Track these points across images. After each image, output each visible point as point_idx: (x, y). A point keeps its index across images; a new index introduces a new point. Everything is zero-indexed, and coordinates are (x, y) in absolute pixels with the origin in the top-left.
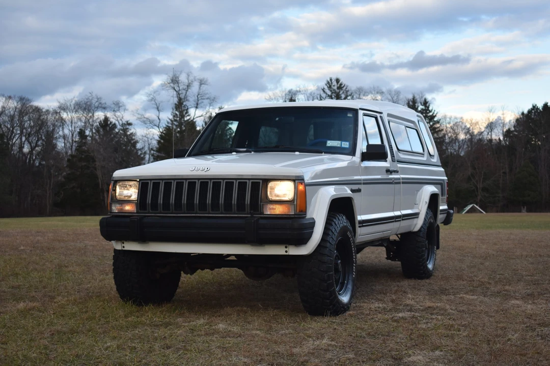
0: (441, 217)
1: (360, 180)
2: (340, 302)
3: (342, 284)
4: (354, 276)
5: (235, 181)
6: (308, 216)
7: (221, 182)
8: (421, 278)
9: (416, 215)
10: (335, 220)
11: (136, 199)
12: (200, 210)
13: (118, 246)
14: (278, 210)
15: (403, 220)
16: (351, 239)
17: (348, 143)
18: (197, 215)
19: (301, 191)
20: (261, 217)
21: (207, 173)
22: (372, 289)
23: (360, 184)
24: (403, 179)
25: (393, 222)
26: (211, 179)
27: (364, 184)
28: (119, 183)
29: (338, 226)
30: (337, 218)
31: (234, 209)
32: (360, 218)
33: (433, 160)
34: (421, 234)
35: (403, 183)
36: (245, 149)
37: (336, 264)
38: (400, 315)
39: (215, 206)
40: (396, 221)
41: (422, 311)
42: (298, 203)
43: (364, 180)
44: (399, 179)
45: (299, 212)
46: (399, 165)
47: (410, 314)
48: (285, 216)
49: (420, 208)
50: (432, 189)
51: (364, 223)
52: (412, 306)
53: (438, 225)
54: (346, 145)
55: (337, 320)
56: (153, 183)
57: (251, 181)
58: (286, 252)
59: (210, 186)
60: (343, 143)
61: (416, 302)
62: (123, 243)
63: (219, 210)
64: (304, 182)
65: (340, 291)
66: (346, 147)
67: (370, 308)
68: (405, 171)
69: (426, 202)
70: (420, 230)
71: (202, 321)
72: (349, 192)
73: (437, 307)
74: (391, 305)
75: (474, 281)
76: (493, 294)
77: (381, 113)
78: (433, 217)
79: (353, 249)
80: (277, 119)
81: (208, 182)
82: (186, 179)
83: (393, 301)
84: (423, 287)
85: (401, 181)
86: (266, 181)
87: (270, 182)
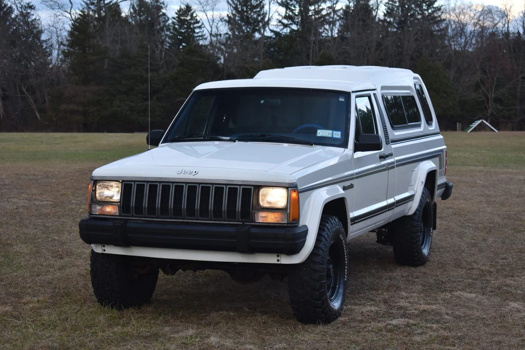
0: (438, 192)
1: (352, 175)
2: (331, 309)
3: (334, 289)
4: (345, 279)
5: (225, 186)
6: (301, 224)
7: (210, 187)
8: (415, 266)
9: (410, 198)
10: (327, 225)
11: (119, 201)
12: (187, 216)
13: (98, 249)
14: (271, 218)
15: (396, 206)
16: (344, 241)
17: (340, 133)
18: (184, 221)
19: (295, 200)
20: (253, 225)
21: (196, 177)
22: (362, 282)
23: (353, 179)
24: (397, 161)
25: (386, 211)
26: (199, 184)
27: (357, 178)
28: (99, 182)
29: (331, 231)
30: (329, 222)
31: (224, 216)
32: (352, 214)
33: (430, 129)
34: (416, 217)
35: (398, 166)
36: (228, 138)
37: (329, 269)
38: (394, 322)
39: (204, 211)
40: (389, 210)
41: (417, 316)
42: (291, 211)
43: (357, 174)
44: (393, 163)
45: (292, 221)
46: (394, 146)
47: (404, 321)
48: (277, 225)
49: (415, 189)
50: (429, 165)
51: (356, 220)
52: (405, 309)
53: (435, 203)
54: (337, 135)
55: (329, 329)
56: (137, 185)
57: (242, 187)
58: (278, 261)
59: (199, 191)
60: (334, 132)
61: (410, 303)
62: (104, 246)
63: (208, 217)
64: (297, 189)
65: (332, 296)
66: (338, 137)
67: (362, 313)
68: (400, 151)
69: (422, 182)
70: (415, 214)
71: (191, 332)
72: (342, 191)
73: (433, 311)
74: (383, 308)
75: (473, 269)
76: (493, 290)
77: (374, 90)
78: (430, 196)
79: (345, 251)
80: (262, 102)
81: (196, 186)
82: (173, 183)
83: (385, 302)
84: (417, 280)
85: (396, 164)
86: (258, 187)
87: (261, 189)
